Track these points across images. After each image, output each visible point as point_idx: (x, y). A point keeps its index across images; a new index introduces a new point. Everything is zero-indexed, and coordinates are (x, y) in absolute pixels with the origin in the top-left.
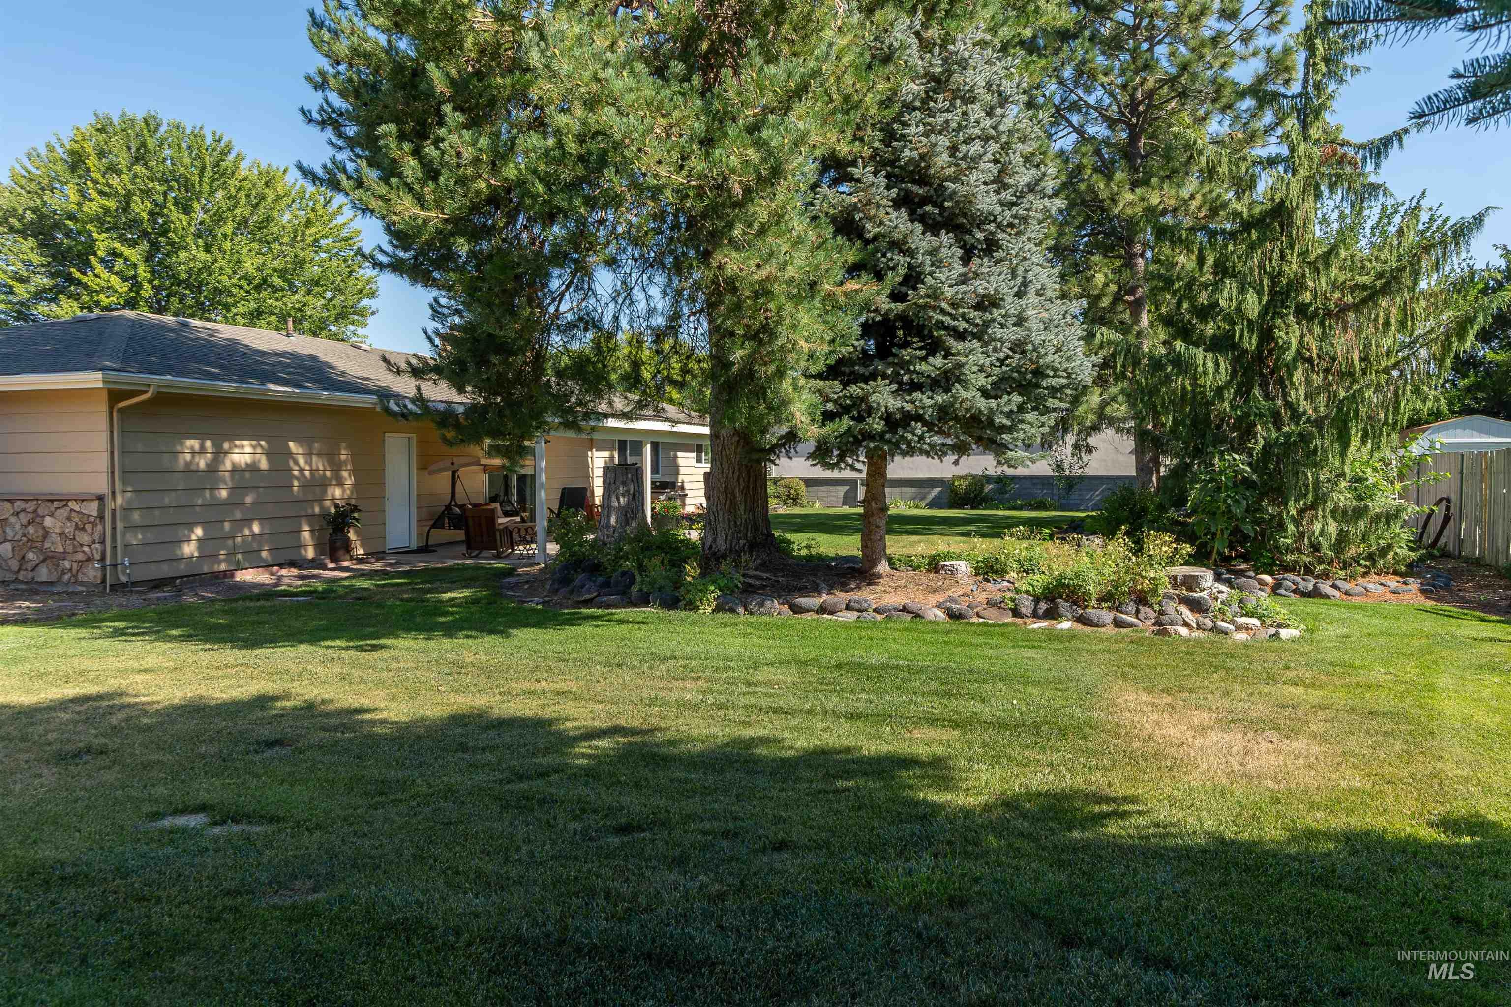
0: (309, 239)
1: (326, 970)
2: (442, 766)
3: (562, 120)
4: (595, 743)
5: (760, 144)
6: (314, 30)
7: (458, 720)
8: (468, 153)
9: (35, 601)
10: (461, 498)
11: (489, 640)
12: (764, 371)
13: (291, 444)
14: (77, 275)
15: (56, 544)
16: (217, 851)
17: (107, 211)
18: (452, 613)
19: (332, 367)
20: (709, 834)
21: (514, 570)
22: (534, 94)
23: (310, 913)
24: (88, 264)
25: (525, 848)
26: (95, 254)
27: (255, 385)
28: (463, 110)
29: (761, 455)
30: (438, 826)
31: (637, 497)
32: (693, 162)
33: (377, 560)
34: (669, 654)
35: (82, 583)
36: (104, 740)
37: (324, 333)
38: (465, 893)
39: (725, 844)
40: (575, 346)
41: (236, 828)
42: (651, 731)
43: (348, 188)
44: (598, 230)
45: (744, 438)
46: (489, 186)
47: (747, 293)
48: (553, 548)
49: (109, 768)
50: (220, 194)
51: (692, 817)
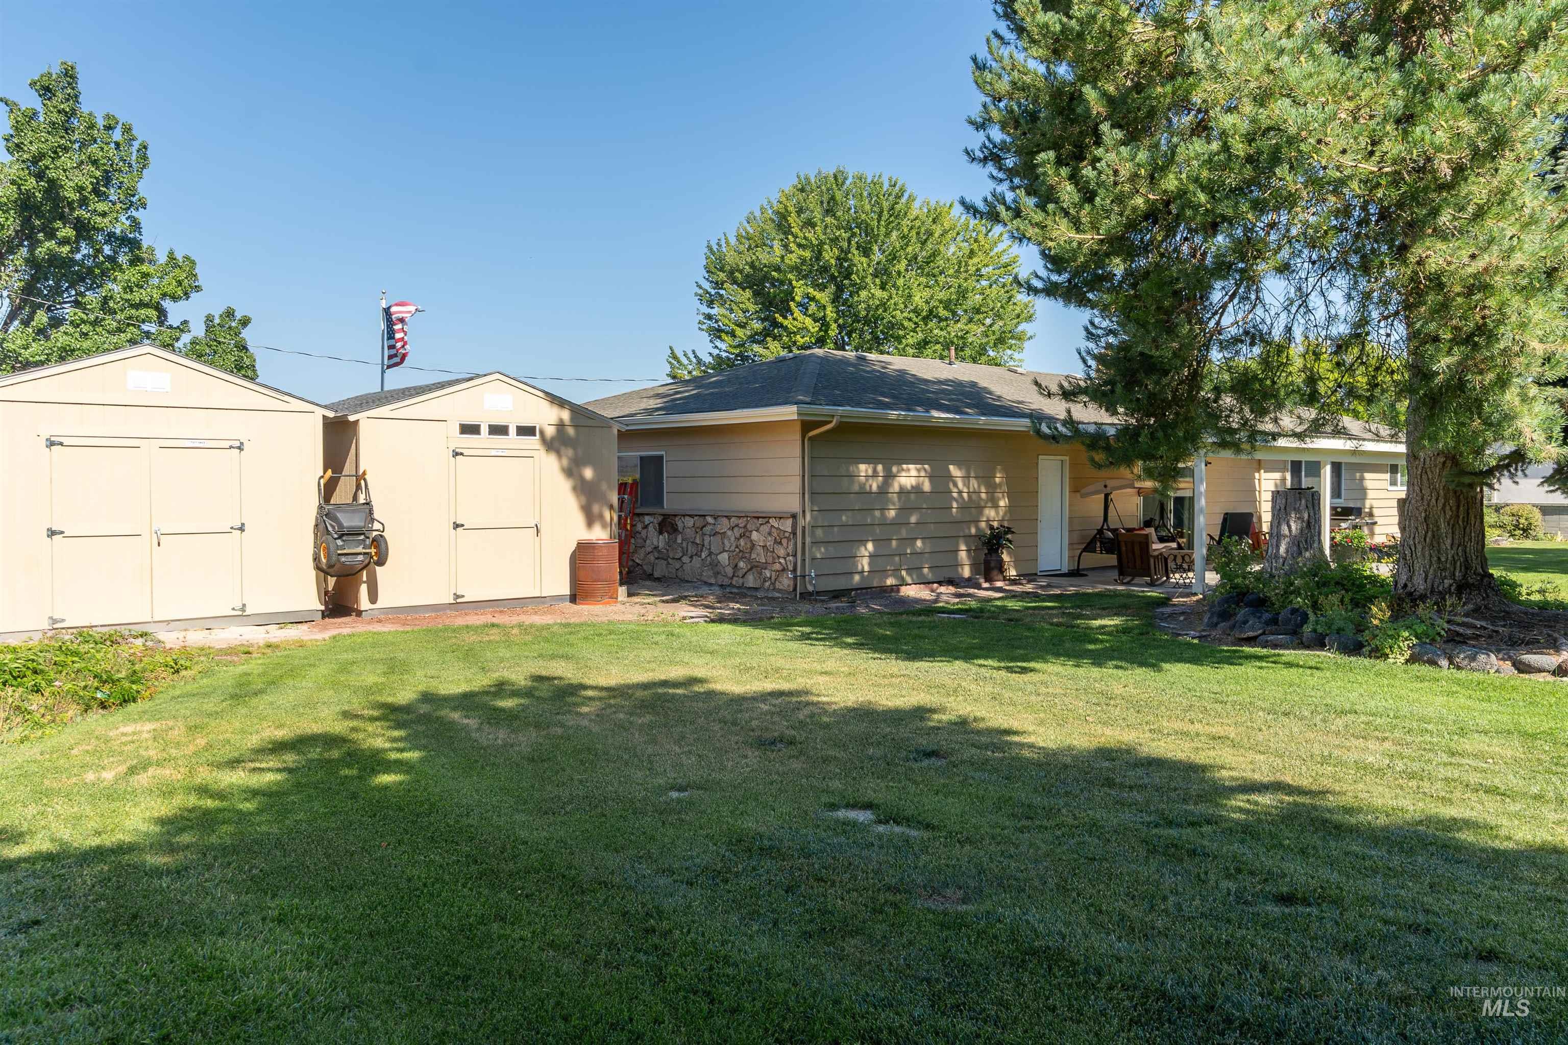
0: (972, 269)
1: (972, 980)
2: (1089, 799)
3: (1228, 121)
4: (1254, 797)
5: (1476, 112)
6: (977, 74)
7: (1105, 753)
8: (1125, 171)
9: (742, 604)
10: (1113, 522)
11: (1140, 672)
12: (1475, 381)
13: (951, 467)
14: (780, 319)
15: (760, 556)
16: (881, 847)
17: (804, 261)
18: (1102, 641)
19: (990, 393)
20: (1393, 924)
21: (1169, 599)
22: (1197, 98)
23: (958, 924)
24: (789, 310)
25: (1172, 899)
26: (793, 299)
27: (920, 412)
28: (1120, 127)
29: (1476, 480)
30: (1082, 860)
31: (1312, 526)
32: (1386, 145)
33: (1029, 582)
34: (1347, 706)
35: (779, 591)
36: (793, 732)
37: (984, 358)
38: (1108, 934)
39: (1412, 938)
40: (1241, 361)
41: (897, 829)
42: (1323, 793)
43: (1006, 219)
44: (1268, 234)
45: (1452, 459)
46: (1147, 201)
47: (1458, 289)
48: (1212, 578)
49: (797, 758)
50: (895, 234)
51: (1372, 900)
